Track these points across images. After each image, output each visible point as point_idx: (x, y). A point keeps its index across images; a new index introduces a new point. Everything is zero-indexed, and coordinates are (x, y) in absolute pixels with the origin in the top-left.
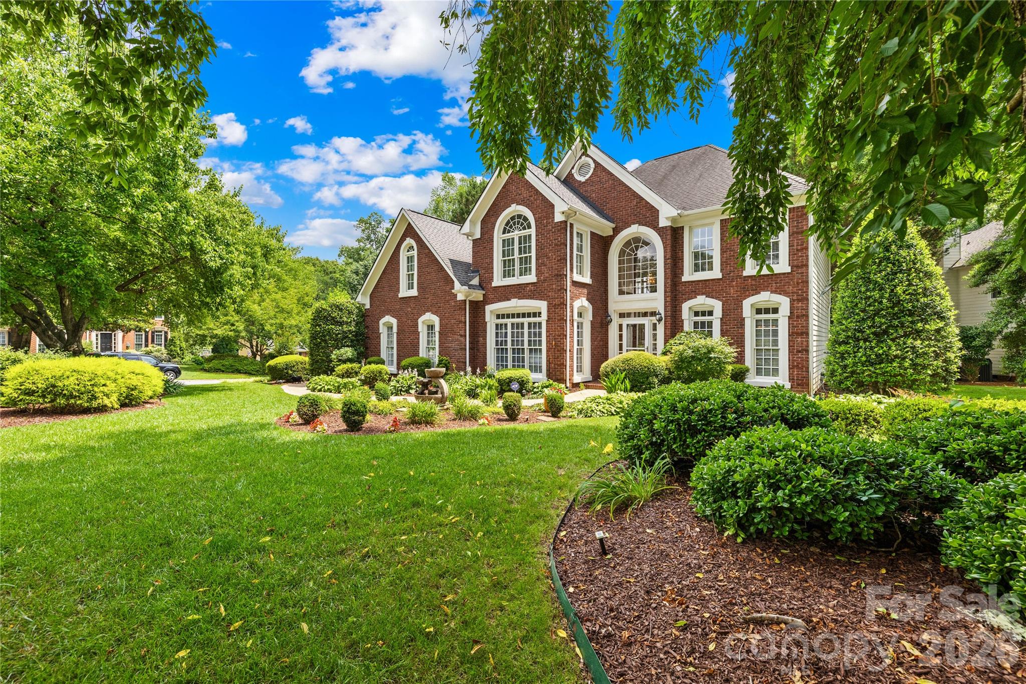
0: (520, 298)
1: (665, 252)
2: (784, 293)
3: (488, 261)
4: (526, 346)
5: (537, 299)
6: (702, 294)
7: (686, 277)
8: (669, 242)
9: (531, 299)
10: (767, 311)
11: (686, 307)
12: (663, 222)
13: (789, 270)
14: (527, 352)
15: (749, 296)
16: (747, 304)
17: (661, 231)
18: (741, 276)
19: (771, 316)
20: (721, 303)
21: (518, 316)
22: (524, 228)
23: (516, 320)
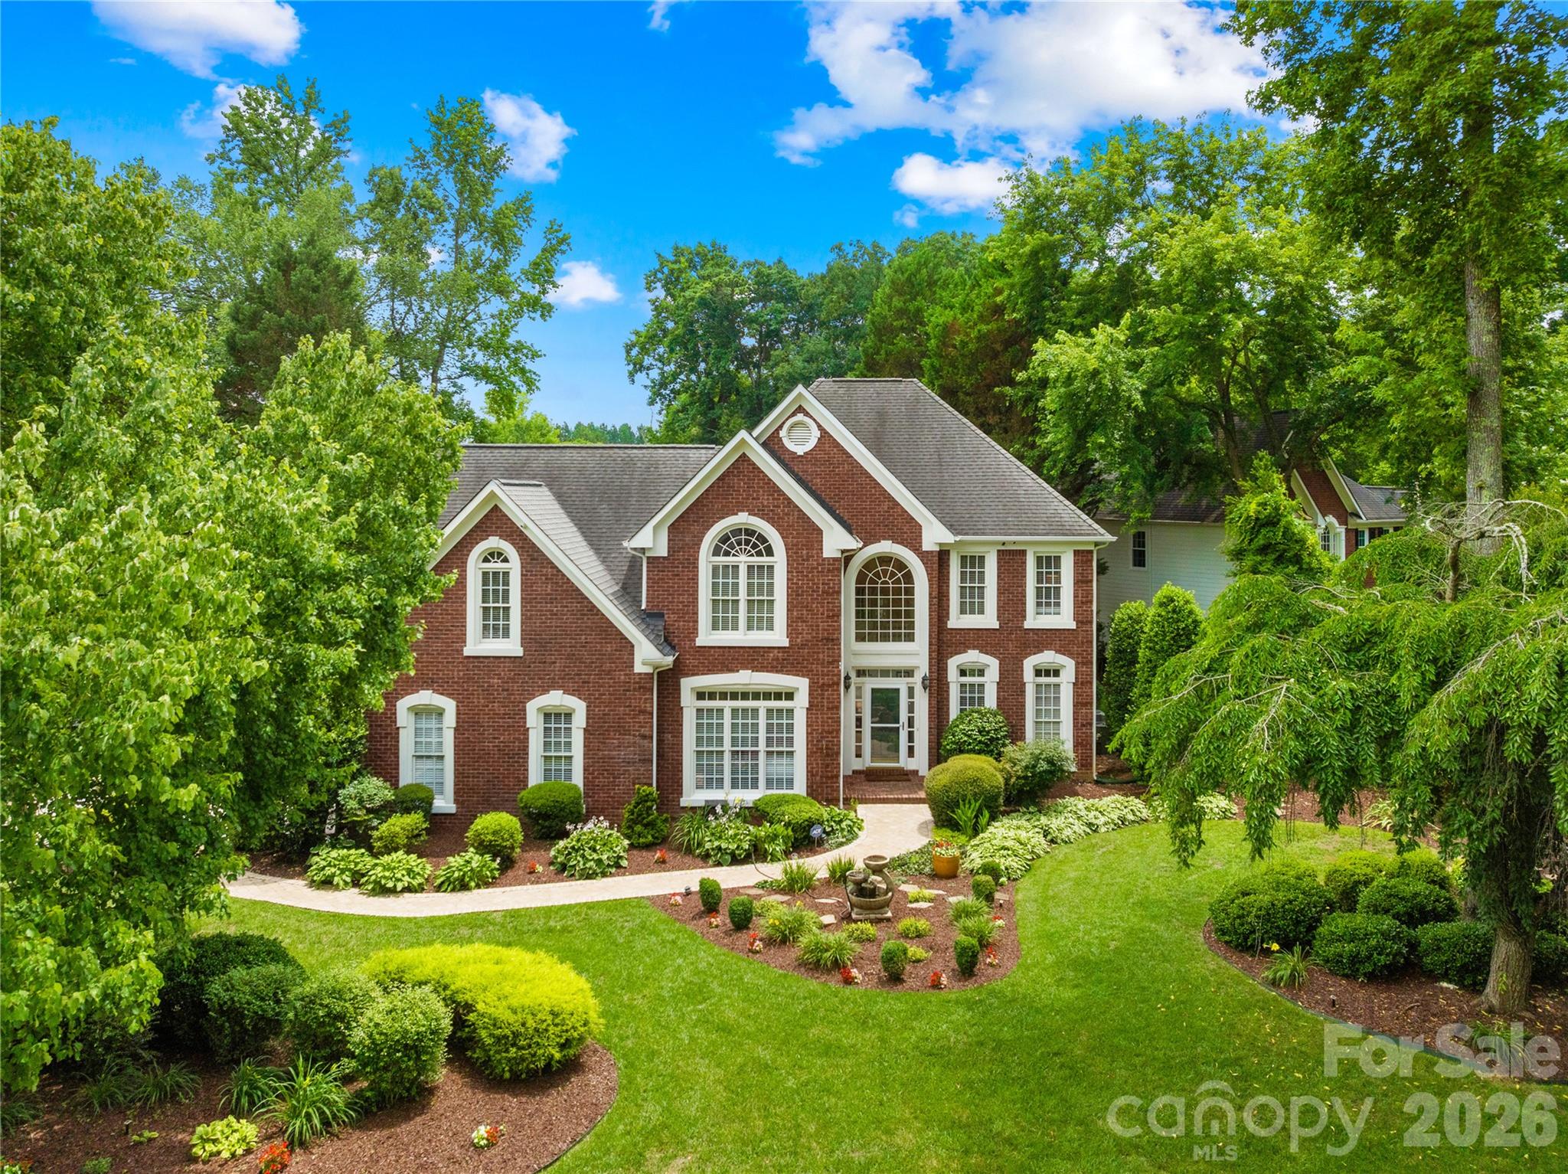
0: (755, 669)
1: (931, 587)
2: (1070, 654)
3: (685, 598)
4: (762, 746)
5: (788, 673)
6: (974, 648)
7: (952, 623)
8: (935, 573)
9: (777, 672)
10: (1047, 673)
11: (953, 663)
12: (929, 544)
13: (1073, 625)
14: (762, 756)
15: (1030, 655)
16: (1029, 664)
17: (924, 556)
18: (1021, 628)
19: (1052, 680)
20: (997, 662)
21: (745, 696)
22: (759, 554)
23: (740, 704)
